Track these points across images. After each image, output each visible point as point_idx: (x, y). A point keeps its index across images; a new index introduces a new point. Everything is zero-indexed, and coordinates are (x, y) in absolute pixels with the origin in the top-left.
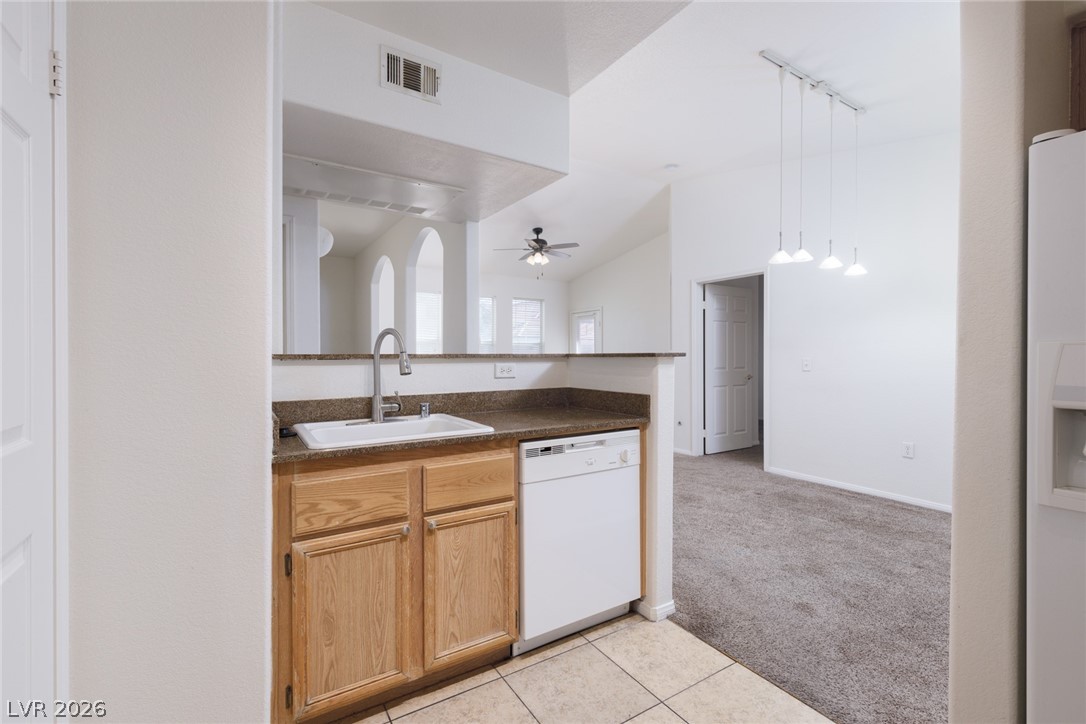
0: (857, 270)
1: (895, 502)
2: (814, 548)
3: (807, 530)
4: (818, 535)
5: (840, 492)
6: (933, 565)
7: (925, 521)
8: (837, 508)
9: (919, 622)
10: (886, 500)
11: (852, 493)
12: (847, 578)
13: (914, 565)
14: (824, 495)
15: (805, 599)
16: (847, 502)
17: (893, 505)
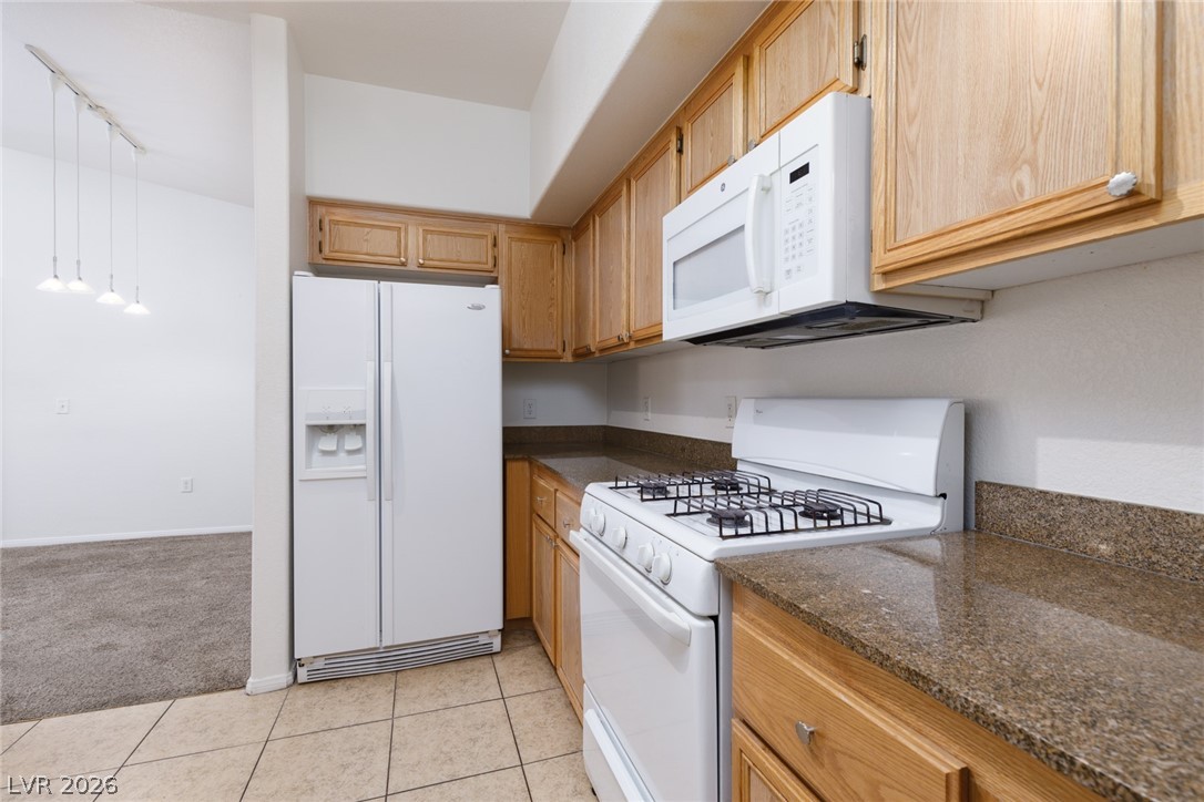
0: (137, 309)
1: (174, 537)
2: (98, 600)
3: (84, 588)
4: (100, 587)
5: (113, 544)
6: (218, 572)
7: (206, 545)
8: (112, 559)
9: (215, 613)
10: (165, 538)
11: (127, 541)
12: (145, 608)
13: (203, 578)
14: (92, 552)
15: (104, 641)
16: (124, 550)
17: (174, 540)
